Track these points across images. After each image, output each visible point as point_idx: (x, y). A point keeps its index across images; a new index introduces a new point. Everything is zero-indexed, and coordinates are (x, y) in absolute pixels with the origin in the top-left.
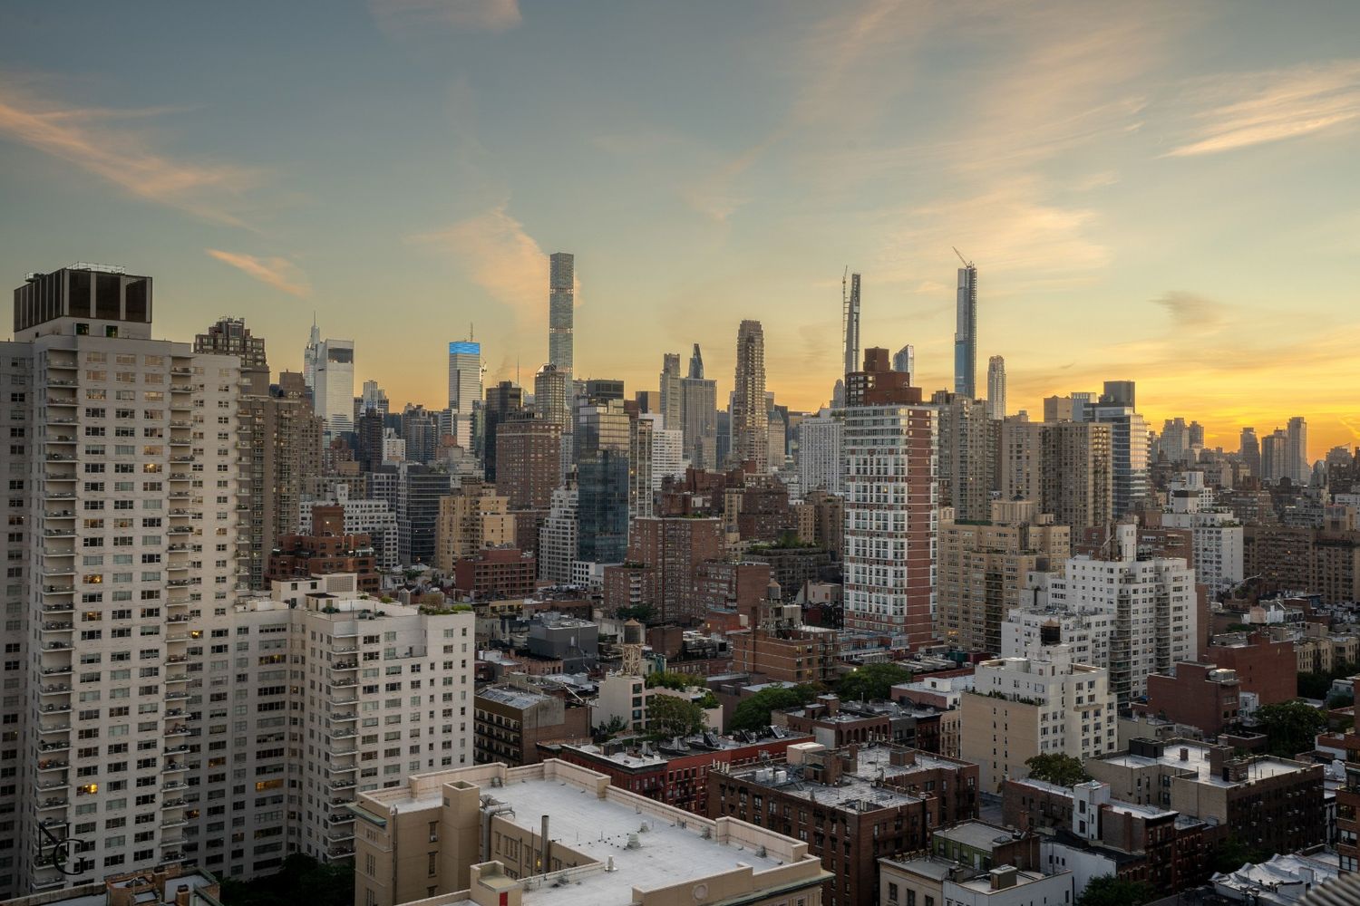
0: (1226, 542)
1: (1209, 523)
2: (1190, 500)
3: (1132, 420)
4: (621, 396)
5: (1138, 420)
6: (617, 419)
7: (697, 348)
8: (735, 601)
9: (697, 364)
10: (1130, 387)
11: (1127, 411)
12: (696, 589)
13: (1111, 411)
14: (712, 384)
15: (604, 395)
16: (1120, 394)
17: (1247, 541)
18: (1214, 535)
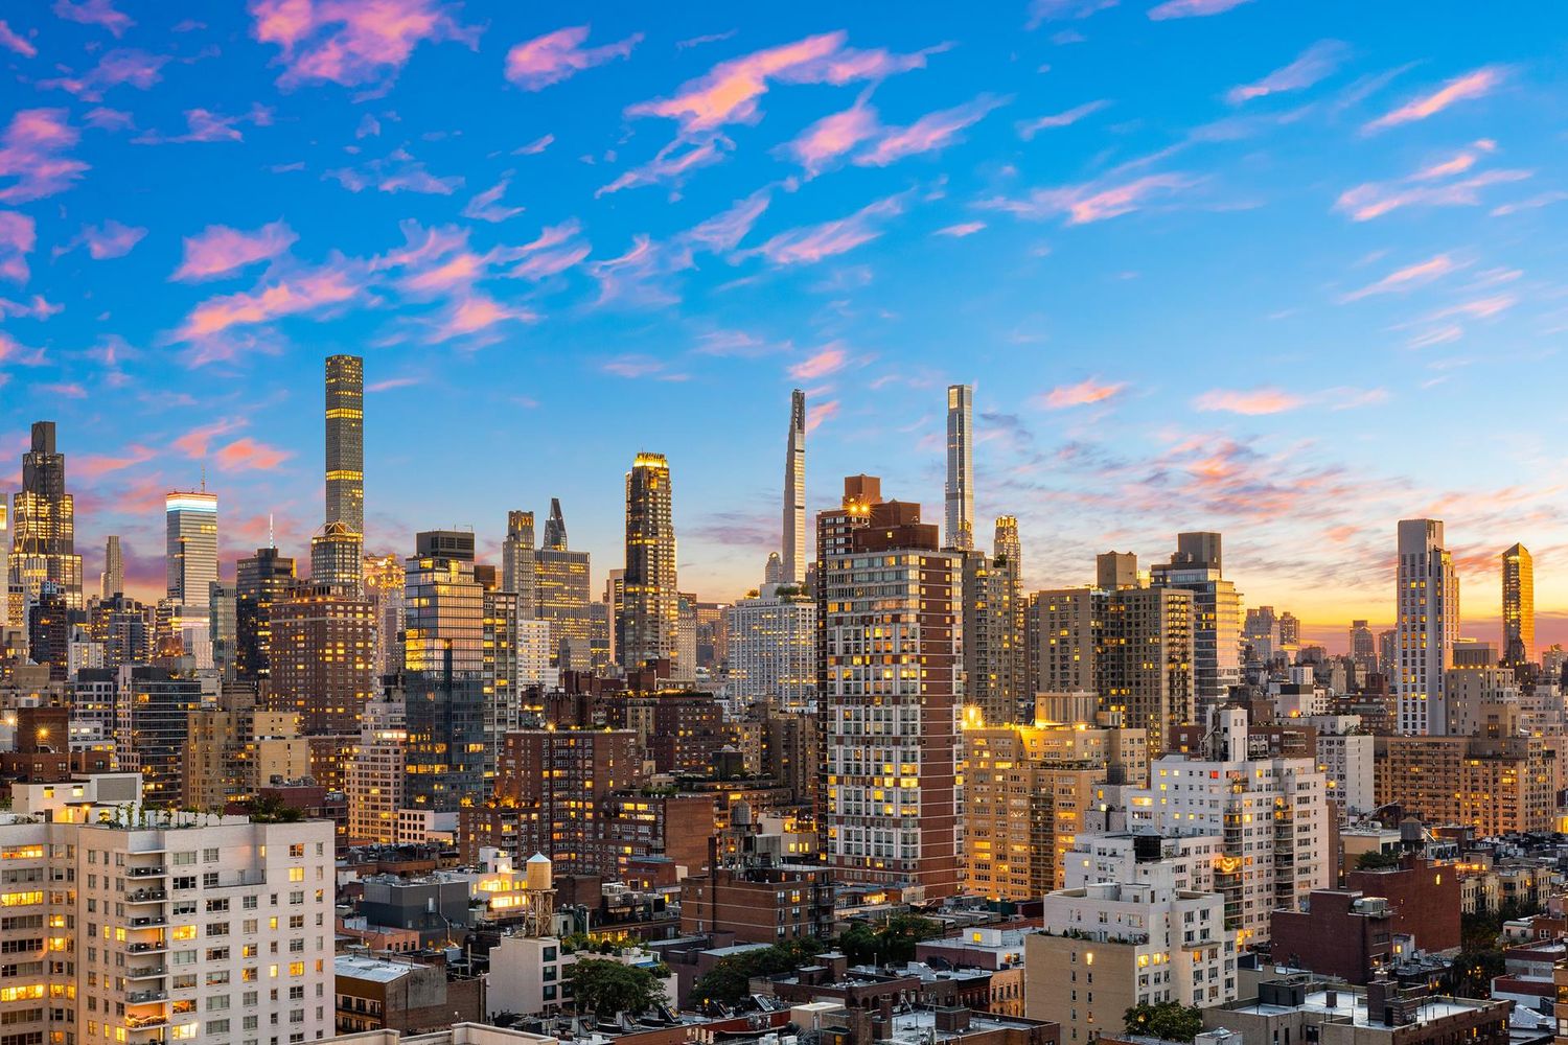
0: (1351, 757)
1: (1328, 730)
2: (1302, 697)
3: (1219, 588)
4: (469, 557)
5: (1227, 589)
6: (465, 591)
7: (556, 504)
8: (663, 851)
9: (556, 530)
10: (1214, 540)
11: (1212, 575)
12: (601, 836)
13: (1189, 576)
14: (582, 558)
15: (443, 554)
16: (1198, 552)
17: (1380, 755)
18: (1335, 747)
